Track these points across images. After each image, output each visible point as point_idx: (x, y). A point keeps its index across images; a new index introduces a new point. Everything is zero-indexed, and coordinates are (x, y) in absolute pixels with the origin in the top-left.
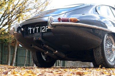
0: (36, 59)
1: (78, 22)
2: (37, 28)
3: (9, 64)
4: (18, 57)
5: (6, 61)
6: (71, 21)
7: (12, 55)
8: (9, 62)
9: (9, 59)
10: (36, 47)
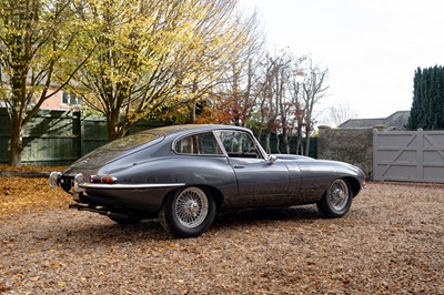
1: (114, 182)
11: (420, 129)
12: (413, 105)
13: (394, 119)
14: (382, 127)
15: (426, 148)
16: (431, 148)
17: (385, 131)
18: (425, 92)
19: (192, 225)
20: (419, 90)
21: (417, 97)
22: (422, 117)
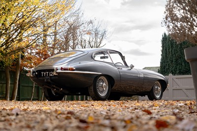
0: (47, 94)
1: (74, 70)
2: (47, 73)
3: (9, 99)
4: (21, 87)
5: (3, 93)
6: (70, 70)
7: (13, 85)
8: (9, 96)
9: (9, 91)
10: (47, 87)
11: (170, 75)
16: (178, 88)
18: (170, 51)
19: (103, 95)
20: (166, 50)
21: (164, 54)
22: (168, 68)
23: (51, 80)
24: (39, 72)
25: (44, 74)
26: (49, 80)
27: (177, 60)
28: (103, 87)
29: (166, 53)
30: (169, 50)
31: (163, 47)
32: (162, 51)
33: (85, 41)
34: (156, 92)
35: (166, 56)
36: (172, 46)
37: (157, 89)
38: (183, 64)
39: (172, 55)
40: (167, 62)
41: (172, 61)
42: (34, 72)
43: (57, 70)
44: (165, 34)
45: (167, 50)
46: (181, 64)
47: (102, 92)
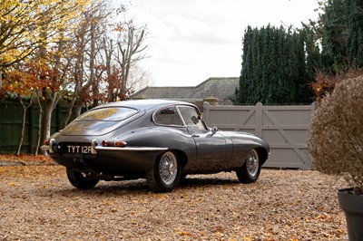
1: (124, 146)
2: (78, 147)
6: (117, 145)
11: (259, 104)
12: (243, 72)
13: (207, 88)
14: (214, 101)
15: (265, 126)
16: (271, 126)
17: (217, 105)
18: (258, 58)
19: (168, 183)
20: (251, 55)
21: (247, 63)
22: (254, 89)
23: (85, 159)
24: (64, 145)
25: (71, 149)
26: (81, 161)
27: (268, 75)
28: (170, 170)
29: (251, 62)
30: (256, 56)
31: (245, 50)
32: (244, 57)
33: (111, 41)
34: (251, 166)
35: (250, 67)
36: (261, 51)
37: (253, 161)
38: (280, 82)
39: (262, 66)
40: (253, 77)
41: (261, 77)
42: (54, 144)
43: (96, 144)
44: (249, 28)
45: (253, 57)
46: (277, 83)
47: (167, 177)
